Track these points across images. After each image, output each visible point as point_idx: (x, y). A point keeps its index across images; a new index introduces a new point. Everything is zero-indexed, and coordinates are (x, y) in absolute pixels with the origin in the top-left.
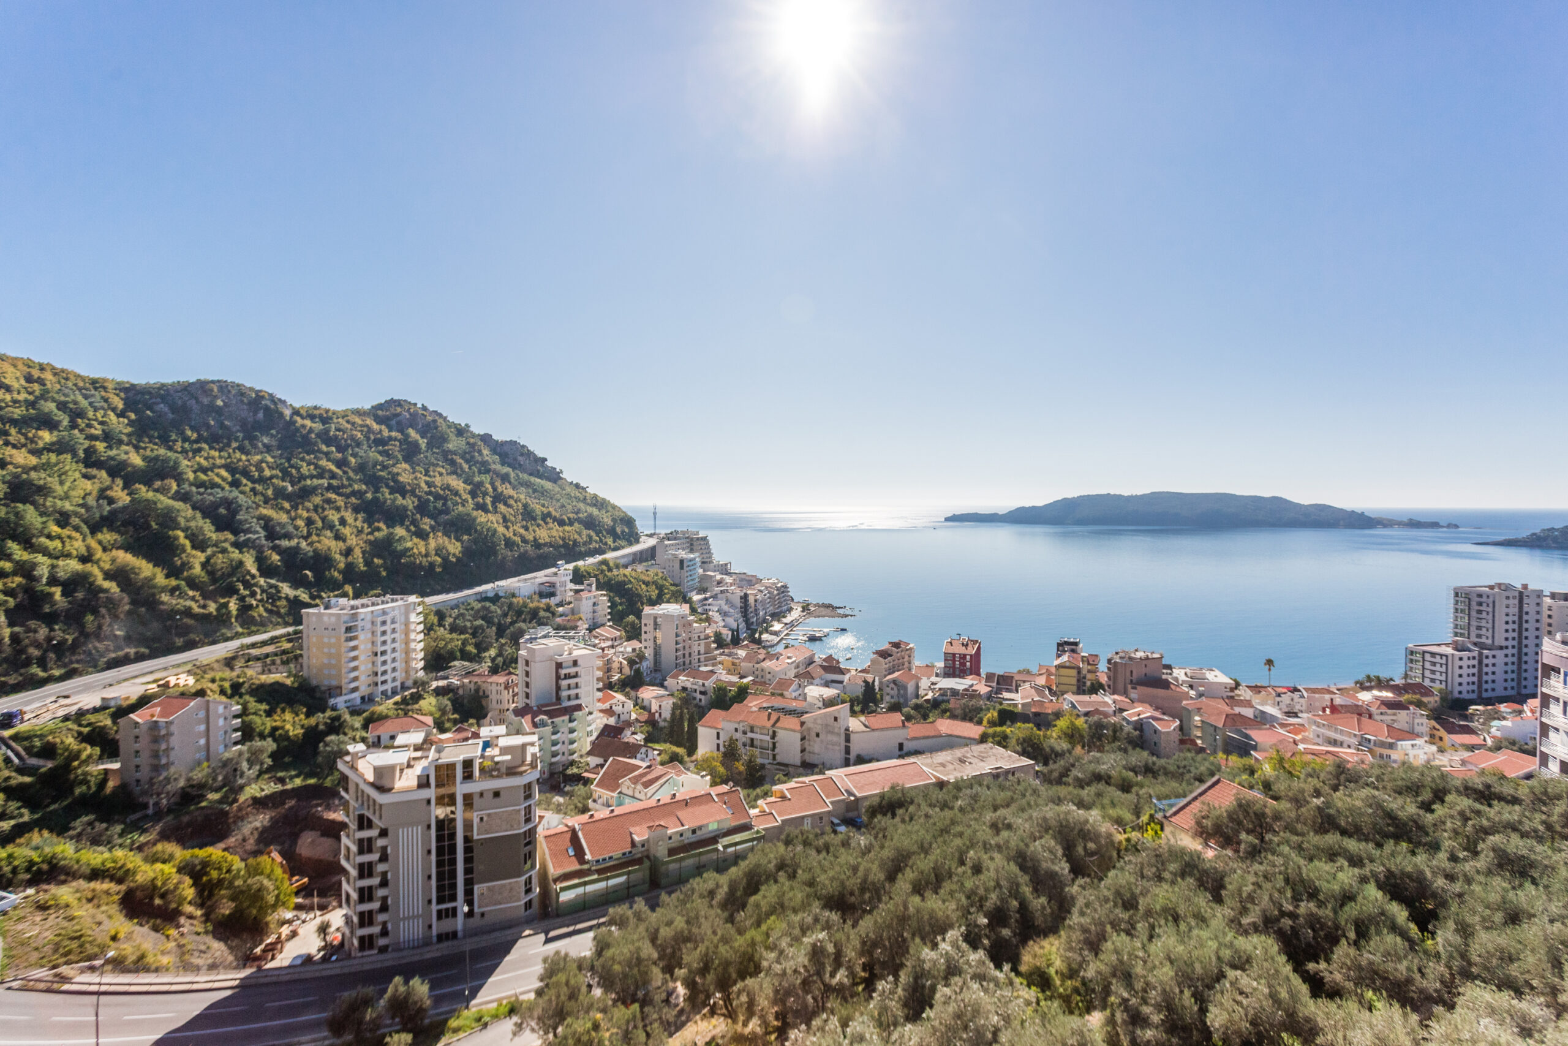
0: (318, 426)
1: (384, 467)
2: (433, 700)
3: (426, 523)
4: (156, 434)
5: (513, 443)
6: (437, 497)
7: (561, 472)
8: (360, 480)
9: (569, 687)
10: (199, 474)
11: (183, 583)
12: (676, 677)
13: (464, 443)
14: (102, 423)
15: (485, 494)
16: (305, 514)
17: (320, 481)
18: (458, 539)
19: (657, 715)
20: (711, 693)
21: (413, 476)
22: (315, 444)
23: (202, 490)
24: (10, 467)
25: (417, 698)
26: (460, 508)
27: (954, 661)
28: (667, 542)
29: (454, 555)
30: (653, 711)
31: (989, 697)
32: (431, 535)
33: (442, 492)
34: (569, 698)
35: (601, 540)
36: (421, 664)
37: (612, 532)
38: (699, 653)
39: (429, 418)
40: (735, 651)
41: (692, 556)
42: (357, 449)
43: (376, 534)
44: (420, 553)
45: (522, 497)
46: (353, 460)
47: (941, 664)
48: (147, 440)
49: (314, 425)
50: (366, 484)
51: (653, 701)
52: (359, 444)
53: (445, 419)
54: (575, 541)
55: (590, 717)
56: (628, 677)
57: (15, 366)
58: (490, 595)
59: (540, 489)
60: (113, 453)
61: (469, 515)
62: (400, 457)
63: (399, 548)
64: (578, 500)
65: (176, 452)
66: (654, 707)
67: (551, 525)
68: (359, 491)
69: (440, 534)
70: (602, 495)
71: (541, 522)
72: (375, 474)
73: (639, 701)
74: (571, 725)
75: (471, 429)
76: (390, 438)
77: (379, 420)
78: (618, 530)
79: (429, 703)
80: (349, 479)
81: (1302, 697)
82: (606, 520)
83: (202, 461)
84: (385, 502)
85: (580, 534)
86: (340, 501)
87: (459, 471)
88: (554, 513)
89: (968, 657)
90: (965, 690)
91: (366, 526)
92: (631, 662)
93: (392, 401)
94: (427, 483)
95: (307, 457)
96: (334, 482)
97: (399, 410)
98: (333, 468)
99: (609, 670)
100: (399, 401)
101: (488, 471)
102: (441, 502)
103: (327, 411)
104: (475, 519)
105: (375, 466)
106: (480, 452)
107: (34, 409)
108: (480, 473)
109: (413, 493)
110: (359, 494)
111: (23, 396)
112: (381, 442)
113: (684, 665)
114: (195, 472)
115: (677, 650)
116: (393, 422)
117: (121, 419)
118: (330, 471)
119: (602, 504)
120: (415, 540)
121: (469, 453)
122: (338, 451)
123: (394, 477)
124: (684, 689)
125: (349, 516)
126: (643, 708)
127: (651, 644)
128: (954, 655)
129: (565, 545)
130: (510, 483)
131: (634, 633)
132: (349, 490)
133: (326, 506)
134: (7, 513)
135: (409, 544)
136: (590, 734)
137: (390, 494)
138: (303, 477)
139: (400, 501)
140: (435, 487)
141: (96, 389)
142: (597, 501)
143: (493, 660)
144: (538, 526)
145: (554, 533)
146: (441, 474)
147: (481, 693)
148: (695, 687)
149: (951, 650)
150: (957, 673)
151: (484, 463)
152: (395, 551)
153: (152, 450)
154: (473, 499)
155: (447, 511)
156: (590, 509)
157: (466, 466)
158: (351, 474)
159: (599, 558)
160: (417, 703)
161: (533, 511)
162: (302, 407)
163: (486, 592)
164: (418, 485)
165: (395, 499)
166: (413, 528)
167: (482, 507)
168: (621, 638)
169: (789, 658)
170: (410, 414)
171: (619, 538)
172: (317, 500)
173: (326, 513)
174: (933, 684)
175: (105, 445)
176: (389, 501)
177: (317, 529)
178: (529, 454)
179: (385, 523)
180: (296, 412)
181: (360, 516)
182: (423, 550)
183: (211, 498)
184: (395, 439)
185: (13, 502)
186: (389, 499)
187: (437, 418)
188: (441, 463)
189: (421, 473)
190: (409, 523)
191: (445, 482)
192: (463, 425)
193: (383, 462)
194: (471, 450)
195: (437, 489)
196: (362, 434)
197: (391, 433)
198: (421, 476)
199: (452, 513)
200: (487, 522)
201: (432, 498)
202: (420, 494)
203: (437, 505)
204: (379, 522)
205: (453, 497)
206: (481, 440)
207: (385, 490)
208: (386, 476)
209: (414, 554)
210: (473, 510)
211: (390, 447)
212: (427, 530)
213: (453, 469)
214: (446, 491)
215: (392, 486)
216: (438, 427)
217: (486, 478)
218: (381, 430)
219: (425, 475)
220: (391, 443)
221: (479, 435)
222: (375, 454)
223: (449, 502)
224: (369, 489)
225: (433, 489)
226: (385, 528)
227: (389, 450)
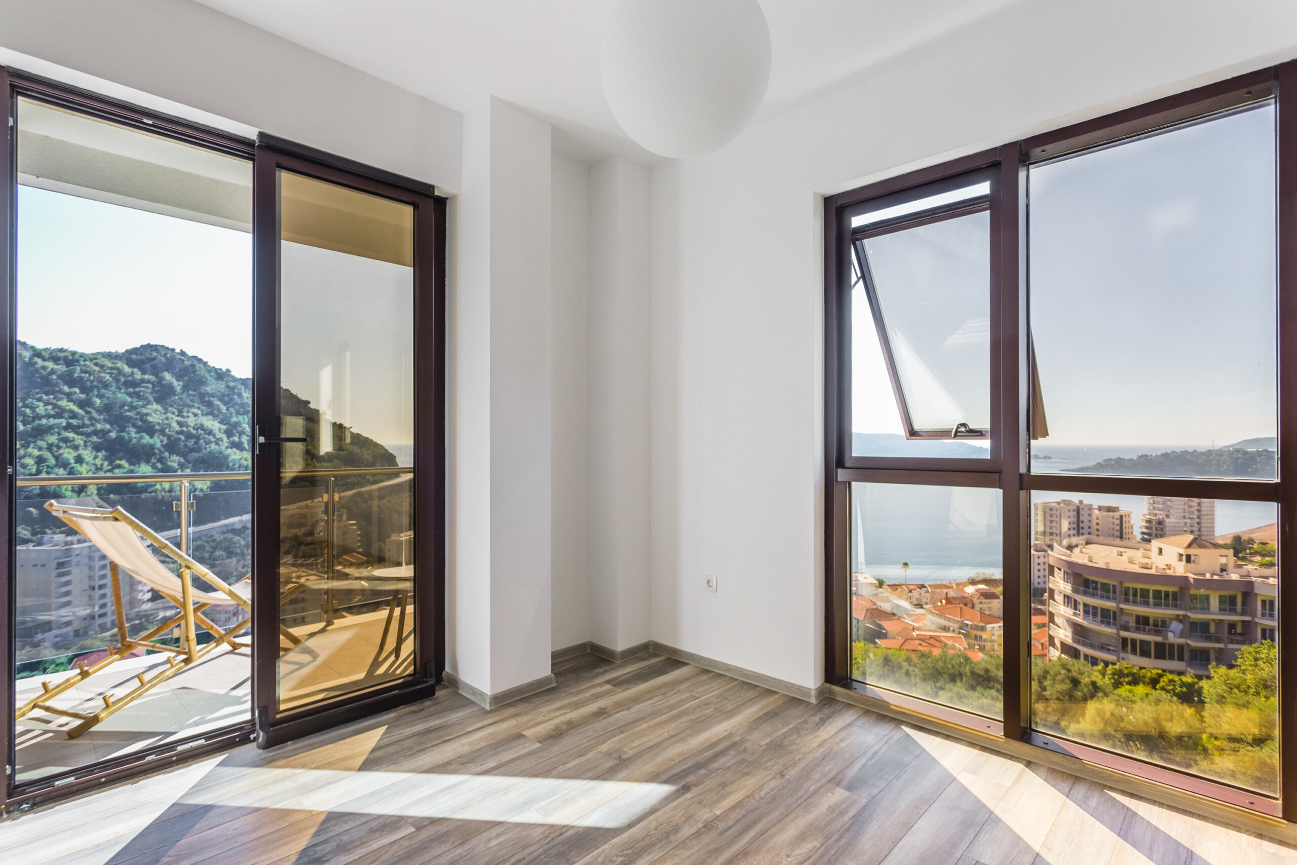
0: (61, 368)
1: (132, 408)
3: (174, 461)
6: (189, 436)
7: (321, 412)
8: (105, 420)
13: (223, 386)
15: (242, 433)
16: (36, 453)
17: (57, 421)
21: (165, 416)
22: (56, 385)
26: (213, 446)
29: (201, 490)
33: (194, 432)
39: (187, 363)
42: (103, 391)
44: (163, 489)
46: (98, 401)
49: (56, 367)
50: (111, 424)
52: (106, 386)
53: (205, 364)
58: (238, 526)
61: (221, 453)
62: (151, 398)
68: (102, 431)
70: (364, 434)
72: (121, 414)
75: (233, 373)
76: (142, 381)
77: (131, 364)
80: (91, 419)
81: (927, 592)
82: (366, 456)
84: (130, 441)
86: (79, 440)
87: (216, 412)
91: (106, 463)
93: (149, 346)
94: (179, 423)
95: (45, 397)
96: (74, 422)
97: (155, 354)
98: (75, 408)
100: (156, 346)
102: (193, 441)
103: (74, 353)
104: (227, 457)
105: (123, 406)
106: (240, 395)
108: (238, 413)
109: (162, 432)
110: (103, 433)
112: (131, 384)
116: (148, 366)
118: (71, 411)
119: (364, 443)
121: (228, 395)
122: (82, 392)
123: (143, 417)
125: (87, 455)
132: (90, 429)
133: (61, 444)
137: (136, 433)
138: (39, 417)
139: (146, 439)
140: (187, 426)
142: (359, 440)
146: (195, 415)
154: (228, 437)
155: (199, 450)
156: (351, 447)
157: (223, 408)
158: (95, 415)
159: (356, 491)
162: (45, 350)
163: (233, 524)
164: (169, 426)
165: (142, 437)
166: (159, 466)
170: (167, 359)
172: (53, 439)
173: (61, 451)
176: (134, 441)
177: (48, 467)
179: (127, 461)
180: (37, 353)
181: (101, 455)
184: (148, 382)
186: (135, 438)
187: (196, 363)
188: (196, 405)
189: (173, 413)
190: (155, 461)
191: (199, 422)
192: (224, 370)
193: (132, 403)
194: (231, 392)
195: (190, 428)
196: (111, 376)
197: (144, 376)
198: (174, 416)
199: (204, 451)
200: (241, 459)
201: (183, 437)
202: (170, 433)
203: (188, 444)
204: (121, 459)
205: (207, 436)
206: (242, 384)
207: (131, 429)
208: (134, 417)
209: (157, 490)
210: (227, 448)
211: (142, 389)
212: (174, 467)
213: (209, 410)
214: (199, 431)
215: (140, 426)
216: (196, 371)
217: (243, 419)
218: (133, 373)
219: (178, 416)
220: (143, 385)
221: (241, 379)
222: (124, 395)
223: (202, 441)
224: (113, 428)
225: (185, 429)
226: (126, 465)
227: (140, 391)
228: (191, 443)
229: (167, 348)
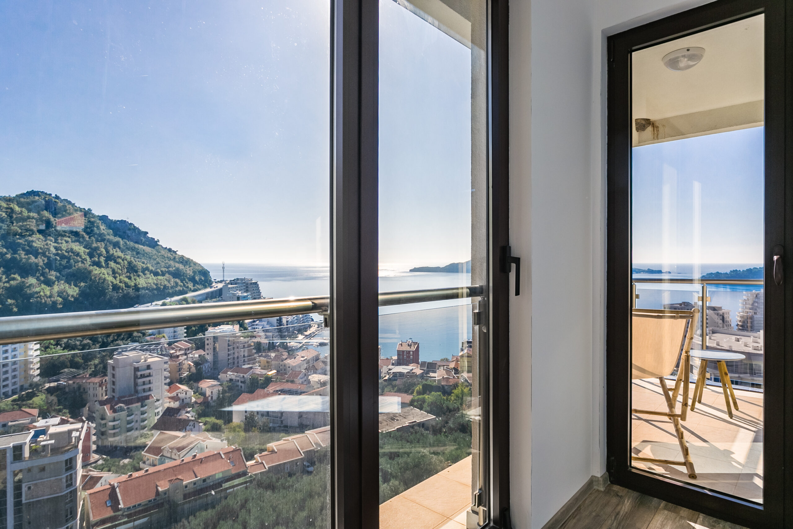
1: (23, 237)
2: (43, 396)
3: (53, 275)
5: (123, 222)
6: (63, 257)
7: (158, 241)
9: (144, 383)
12: (226, 373)
13: (87, 221)
15: (100, 255)
18: (76, 285)
19: (210, 398)
20: (248, 381)
21: (45, 243)
25: (30, 396)
26: (80, 264)
27: (403, 355)
28: (230, 286)
29: (72, 296)
30: (207, 395)
31: (422, 376)
32: (56, 283)
33: (66, 254)
34: (144, 390)
35: (184, 285)
36: (38, 372)
37: (192, 279)
38: (244, 356)
39: (60, 204)
40: (269, 354)
41: (245, 294)
43: (12, 282)
44: (45, 295)
45: (128, 257)
47: (395, 358)
50: (7, 248)
51: (207, 389)
53: (73, 205)
54: (165, 286)
55: (157, 403)
56: (193, 374)
59: (142, 252)
61: (86, 269)
63: (28, 292)
64: (170, 259)
66: (208, 393)
67: (148, 276)
69: (63, 282)
70: (187, 255)
71: (141, 274)
72: (14, 241)
73: (199, 389)
74: (142, 409)
75: (93, 212)
76: (29, 217)
77: (20, 205)
78: (197, 278)
79: (40, 399)
82: (188, 272)
84: (21, 260)
85: (169, 281)
87: (81, 240)
88: (151, 268)
89: (411, 353)
90: (408, 372)
92: (197, 364)
93: (32, 192)
94: (56, 248)
97: (37, 198)
99: (180, 370)
100: (38, 192)
101: (103, 240)
102: (65, 261)
104: (90, 272)
105: (15, 235)
106: (98, 227)
108: (97, 241)
109: (44, 254)
112: (21, 219)
113: (234, 365)
115: (229, 355)
116: (32, 207)
119: (186, 262)
120: (43, 286)
121: (90, 228)
123: (30, 243)
124: (231, 380)
126: (200, 394)
127: (211, 351)
128: (403, 351)
129: (158, 289)
130: (119, 248)
131: (200, 345)
135: (37, 289)
136: (157, 414)
137: (25, 255)
139: (33, 259)
140: (61, 250)
142: (183, 260)
143: (96, 366)
144: (139, 276)
145: (150, 281)
146: (67, 242)
147: (82, 390)
148: (238, 378)
149: (402, 349)
150: (405, 362)
151: (101, 235)
152: (26, 294)
154: (91, 258)
155: (70, 267)
156: (177, 265)
159: (181, 297)
160: (31, 399)
161: (135, 266)
164: (49, 249)
165: (29, 258)
166: (42, 278)
167: (98, 264)
168: (192, 348)
169: (302, 357)
170: (46, 201)
171: (198, 284)
174: (390, 370)
176: (24, 260)
178: (135, 229)
179: (19, 275)
182: (48, 293)
184: (33, 218)
186: (24, 258)
187: (66, 204)
188: (67, 235)
189: (51, 241)
190: (39, 275)
191: (70, 247)
192: (87, 209)
193: (21, 233)
194: (92, 226)
195: (63, 252)
196: (6, 214)
197: (29, 214)
198: (51, 243)
199: (74, 268)
200: (100, 274)
201: (58, 258)
202: (49, 255)
203: (62, 262)
204: (15, 274)
205: (75, 257)
206: (100, 220)
207: (21, 252)
208: (23, 243)
209: (41, 295)
210: (90, 265)
211: (29, 223)
212: (53, 279)
213: (76, 238)
214: (70, 253)
215: (28, 250)
216: (67, 210)
217: (101, 244)
218: (22, 211)
219: (55, 242)
220: (29, 220)
221: (98, 216)
222: (16, 228)
223: (72, 261)
224: (9, 251)
225: (60, 252)
226: (19, 278)
227: (27, 225)
228: (64, 262)
229: (46, 194)
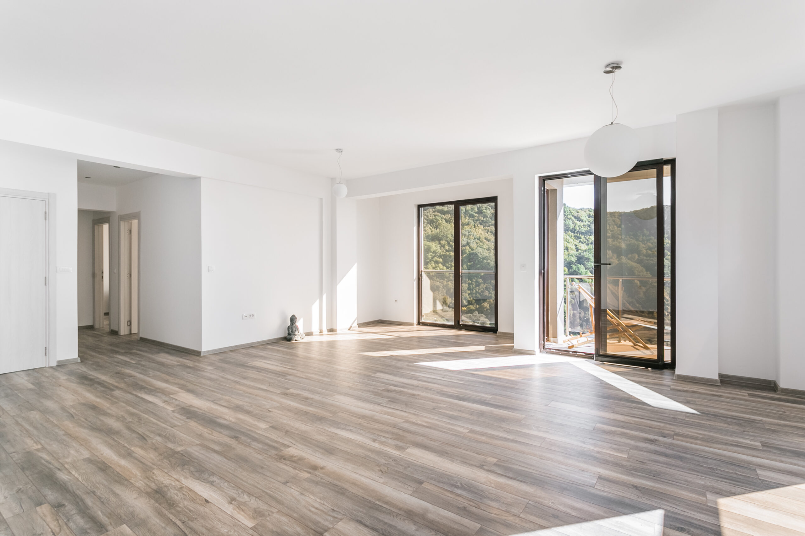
4: (632, 233)
10: (648, 251)
11: (634, 300)
14: (612, 231)
23: (648, 258)
24: (579, 251)
48: (628, 237)
57: (585, 212)
60: (614, 243)
65: (640, 241)
83: (650, 244)
107: (590, 227)
111: (587, 223)
114: (646, 250)
117: (619, 229)
134: (576, 268)
141: (611, 217)
153: (630, 241)
175: (612, 240)
183: (652, 262)
185: (578, 264)
